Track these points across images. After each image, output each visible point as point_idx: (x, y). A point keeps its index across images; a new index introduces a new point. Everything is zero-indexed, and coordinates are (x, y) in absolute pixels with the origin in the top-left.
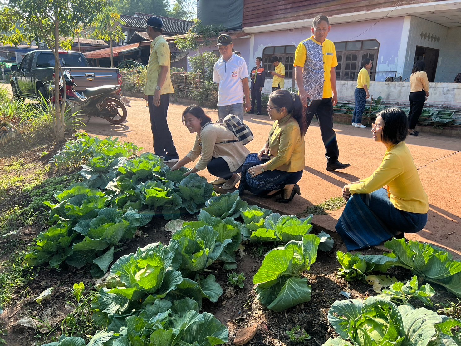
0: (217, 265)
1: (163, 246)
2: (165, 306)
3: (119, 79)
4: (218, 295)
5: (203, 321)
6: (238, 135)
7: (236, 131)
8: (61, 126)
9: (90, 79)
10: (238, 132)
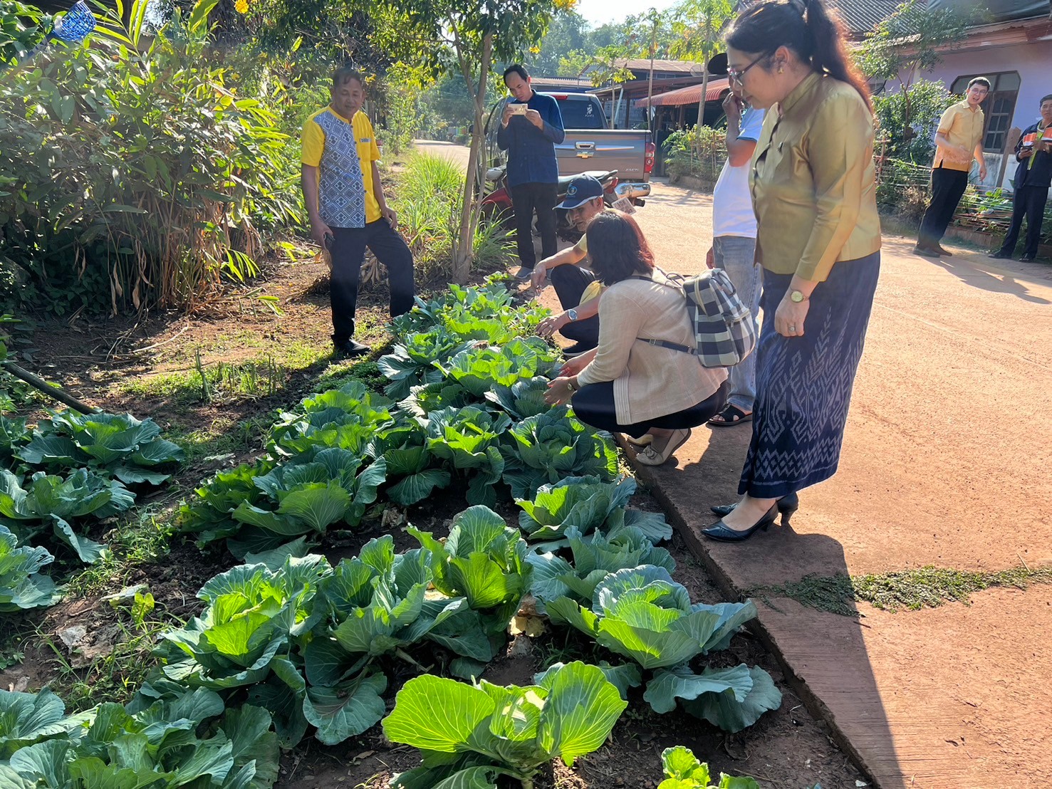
0: (440, 654)
1: (327, 568)
2: (204, 708)
3: (650, 155)
4: (350, 731)
5: (220, 779)
6: (699, 338)
7: (699, 323)
8: (466, 257)
9: (584, 155)
10: (704, 328)
